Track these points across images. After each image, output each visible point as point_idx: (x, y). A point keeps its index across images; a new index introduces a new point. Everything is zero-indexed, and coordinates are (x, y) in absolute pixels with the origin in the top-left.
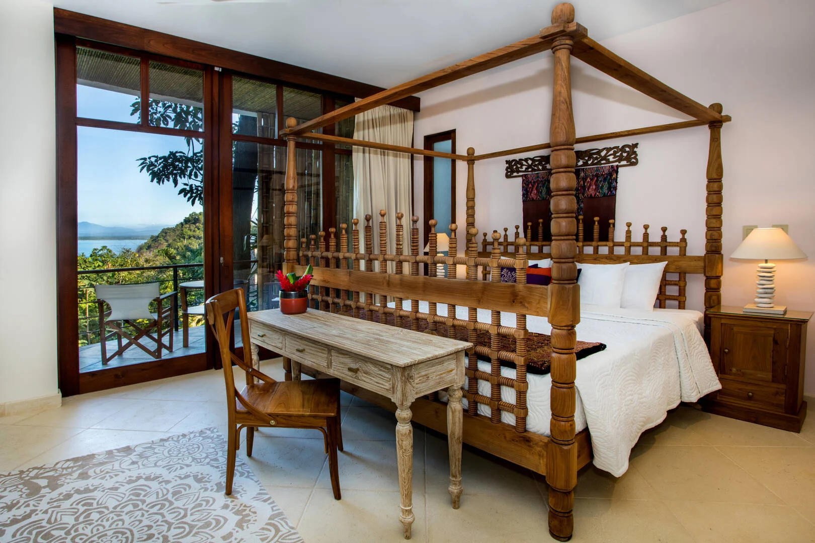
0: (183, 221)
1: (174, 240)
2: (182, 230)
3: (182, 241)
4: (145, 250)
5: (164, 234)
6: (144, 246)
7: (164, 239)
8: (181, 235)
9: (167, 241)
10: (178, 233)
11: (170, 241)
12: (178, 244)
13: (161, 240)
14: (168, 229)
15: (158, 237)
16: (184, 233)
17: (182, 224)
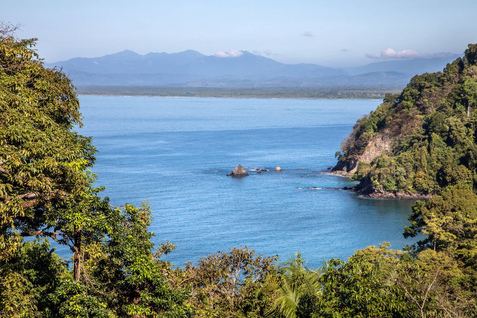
0: (462, 56)
1: (441, 108)
2: (461, 82)
3: (460, 112)
4: (371, 132)
5: (415, 91)
6: (369, 123)
7: (416, 104)
8: (459, 95)
9: (423, 109)
10: (449, 88)
11: (432, 111)
12: (451, 119)
13: (408, 107)
14: (427, 78)
15: (401, 98)
16: (467, 90)
17: (461, 64)
